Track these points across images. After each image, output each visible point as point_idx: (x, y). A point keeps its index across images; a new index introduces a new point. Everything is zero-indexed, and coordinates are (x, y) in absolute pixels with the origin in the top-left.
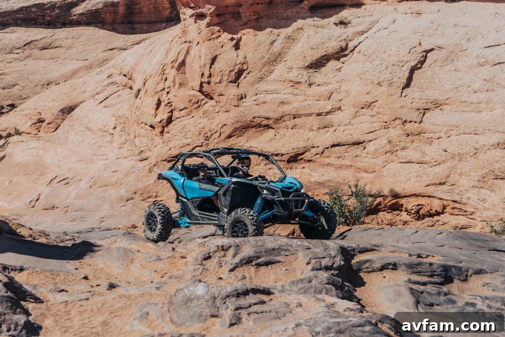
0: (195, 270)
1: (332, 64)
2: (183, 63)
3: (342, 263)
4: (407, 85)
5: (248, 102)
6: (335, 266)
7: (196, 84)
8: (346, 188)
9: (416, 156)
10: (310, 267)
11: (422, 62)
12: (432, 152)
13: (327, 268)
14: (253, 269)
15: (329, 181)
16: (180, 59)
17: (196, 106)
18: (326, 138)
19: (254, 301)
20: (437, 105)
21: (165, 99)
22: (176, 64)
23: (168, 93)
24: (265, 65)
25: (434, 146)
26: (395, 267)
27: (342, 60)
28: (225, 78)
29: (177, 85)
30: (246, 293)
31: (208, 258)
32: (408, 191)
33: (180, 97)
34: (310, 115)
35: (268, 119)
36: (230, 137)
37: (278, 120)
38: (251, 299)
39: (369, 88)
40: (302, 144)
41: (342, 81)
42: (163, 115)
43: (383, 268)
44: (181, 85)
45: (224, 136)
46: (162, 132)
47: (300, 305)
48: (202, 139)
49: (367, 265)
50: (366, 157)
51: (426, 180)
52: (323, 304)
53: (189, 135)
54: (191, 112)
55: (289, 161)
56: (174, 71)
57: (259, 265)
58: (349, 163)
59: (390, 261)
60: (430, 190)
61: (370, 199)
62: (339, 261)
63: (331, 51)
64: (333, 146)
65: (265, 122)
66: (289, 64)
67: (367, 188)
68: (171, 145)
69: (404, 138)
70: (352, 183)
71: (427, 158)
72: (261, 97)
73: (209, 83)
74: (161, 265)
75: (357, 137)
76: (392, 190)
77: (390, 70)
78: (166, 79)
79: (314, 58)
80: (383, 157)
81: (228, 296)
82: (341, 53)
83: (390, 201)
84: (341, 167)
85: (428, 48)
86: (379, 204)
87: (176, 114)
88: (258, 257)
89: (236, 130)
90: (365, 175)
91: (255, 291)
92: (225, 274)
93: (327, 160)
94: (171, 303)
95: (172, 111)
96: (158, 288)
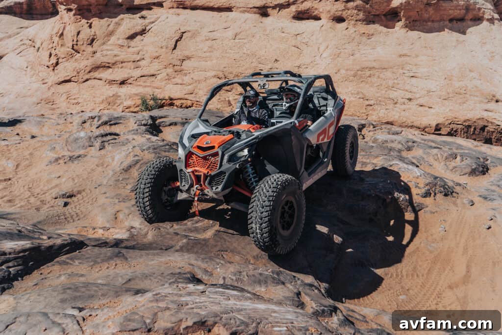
0: (78, 128)
1: (139, 37)
2: (62, 34)
3: (152, 122)
4: (175, 48)
5: (98, 55)
6: (148, 124)
7: (70, 45)
8: (149, 96)
9: (180, 81)
10: (136, 124)
11: (181, 38)
12: (187, 79)
13: (145, 125)
14: (108, 127)
15: (141, 93)
16: (60, 32)
17: (71, 56)
18: (137, 73)
19: (110, 139)
20: (189, 58)
21: (53, 52)
22: (59, 35)
23: (55, 49)
24: (105, 37)
25: (187, 77)
26: (176, 124)
27: (144, 35)
28: (85, 42)
29: (60, 46)
30: (106, 135)
31: (84, 122)
32: (177, 97)
33: (62, 52)
34: (130, 62)
35: (109, 63)
36: (90, 72)
37: (113, 64)
38: (109, 137)
39: (157, 49)
40: (126, 76)
41: (144, 45)
42: (53, 60)
43: (171, 125)
44: (62, 45)
45: (86, 72)
46: (54, 70)
47: (134, 139)
48: (75, 73)
49: (163, 123)
50: (157, 82)
51: (185, 92)
52: (145, 138)
53: (68, 71)
54: (69, 59)
55: (120, 84)
56: (57, 39)
57: (111, 125)
58: (149, 85)
59: (173, 122)
60: (186, 96)
61: (160, 101)
62: (150, 122)
63: (138, 31)
64: (141, 77)
65: (107, 65)
66: (117, 36)
67: (158, 96)
68: (59, 76)
69: (174, 73)
70: (151, 94)
71: (185, 82)
72: (104, 52)
73: (77, 45)
74: (59, 127)
75: (152, 72)
76: (169, 97)
77: (166, 41)
78: (53, 42)
79: (130, 34)
80: (165, 82)
81: (97, 137)
82: (143, 32)
83: (169, 102)
84: (145, 86)
85: (183, 31)
86: (164, 103)
87: (60, 60)
88: (111, 121)
89: (93, 68)
90: (157, 90)
91: (111, 134)
92: (94, 129)
93: (139, 83)
94: (67, 141)
95: (58, 59)
96: (59, 137)
